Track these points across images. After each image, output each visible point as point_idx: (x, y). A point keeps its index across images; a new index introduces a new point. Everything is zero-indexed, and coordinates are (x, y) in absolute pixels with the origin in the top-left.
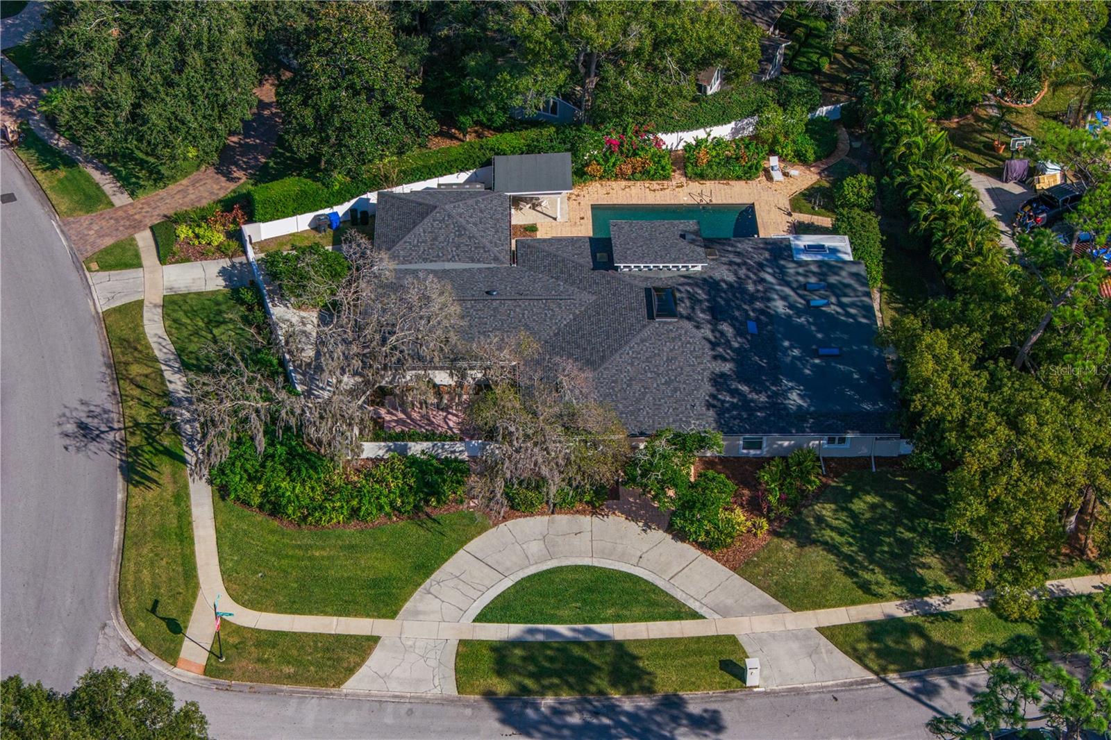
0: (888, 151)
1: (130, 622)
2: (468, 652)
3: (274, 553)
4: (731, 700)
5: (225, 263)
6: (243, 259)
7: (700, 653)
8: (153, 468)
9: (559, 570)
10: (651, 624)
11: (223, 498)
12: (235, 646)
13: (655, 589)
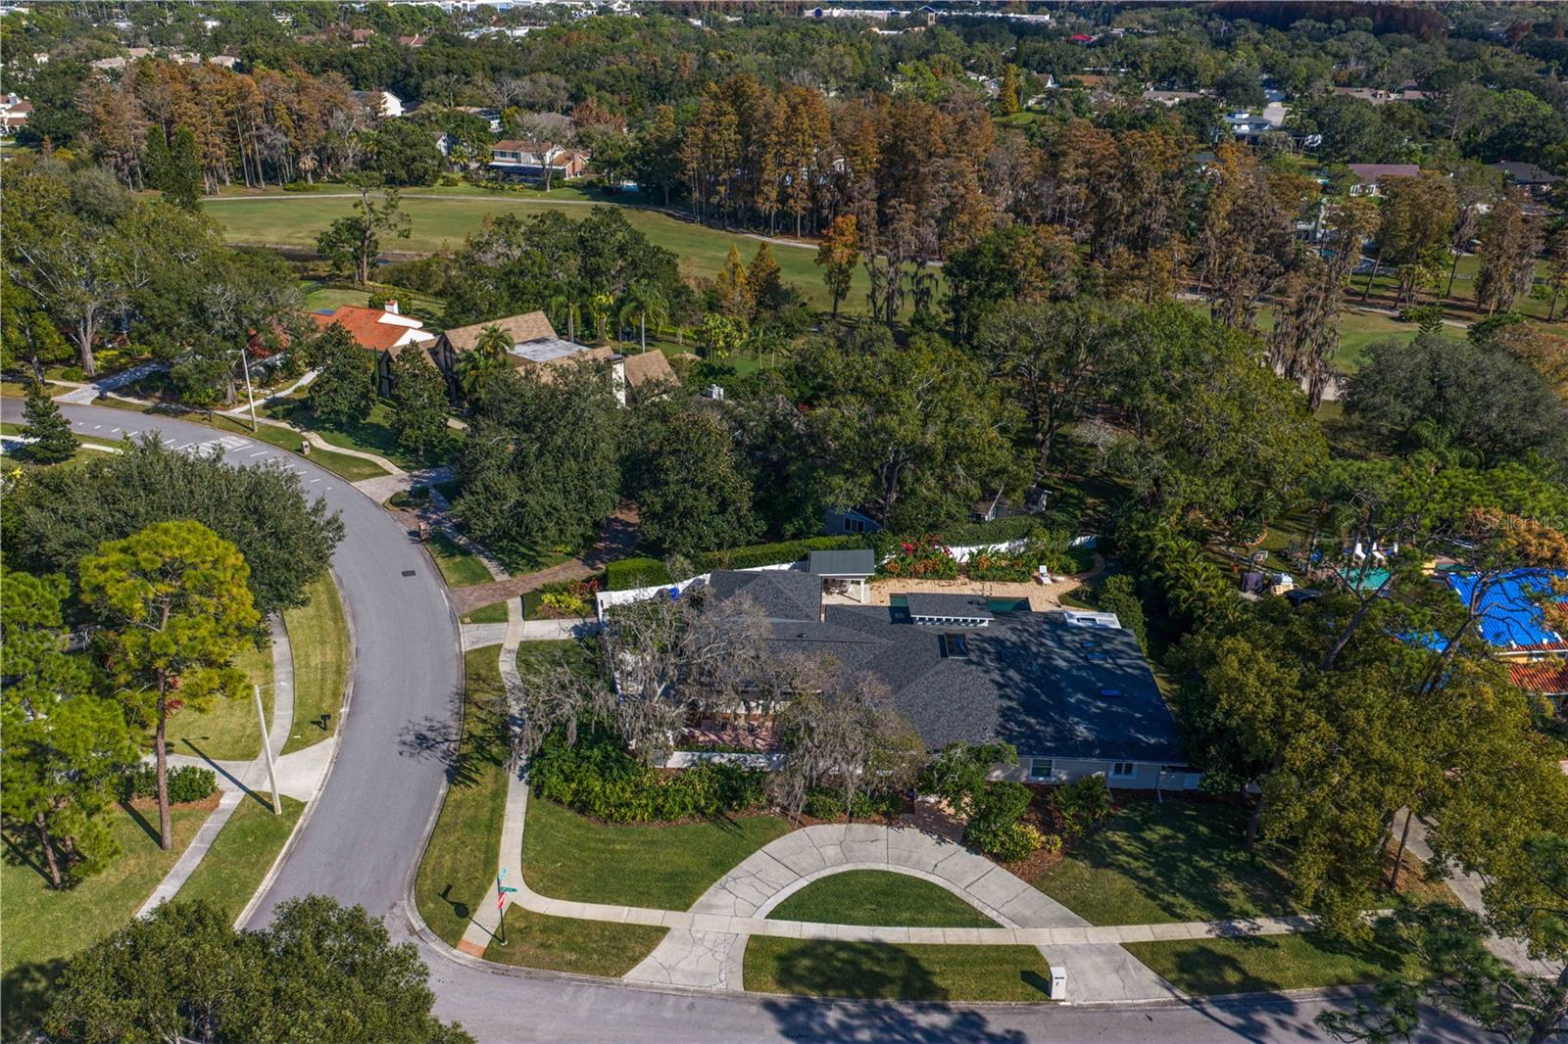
0: (1144, 557)
1: (420, 903)
2: (758, 946)
3: (577, 846)
4: (1036, 1013)
5: (578, 622)
6: (595, 620)
7: (1000, 961)
8: (477, 771)
9: (856, 872)
10: (947, 930)
11: (538, 796)
12: (521, 931)
13: (951, 896)
